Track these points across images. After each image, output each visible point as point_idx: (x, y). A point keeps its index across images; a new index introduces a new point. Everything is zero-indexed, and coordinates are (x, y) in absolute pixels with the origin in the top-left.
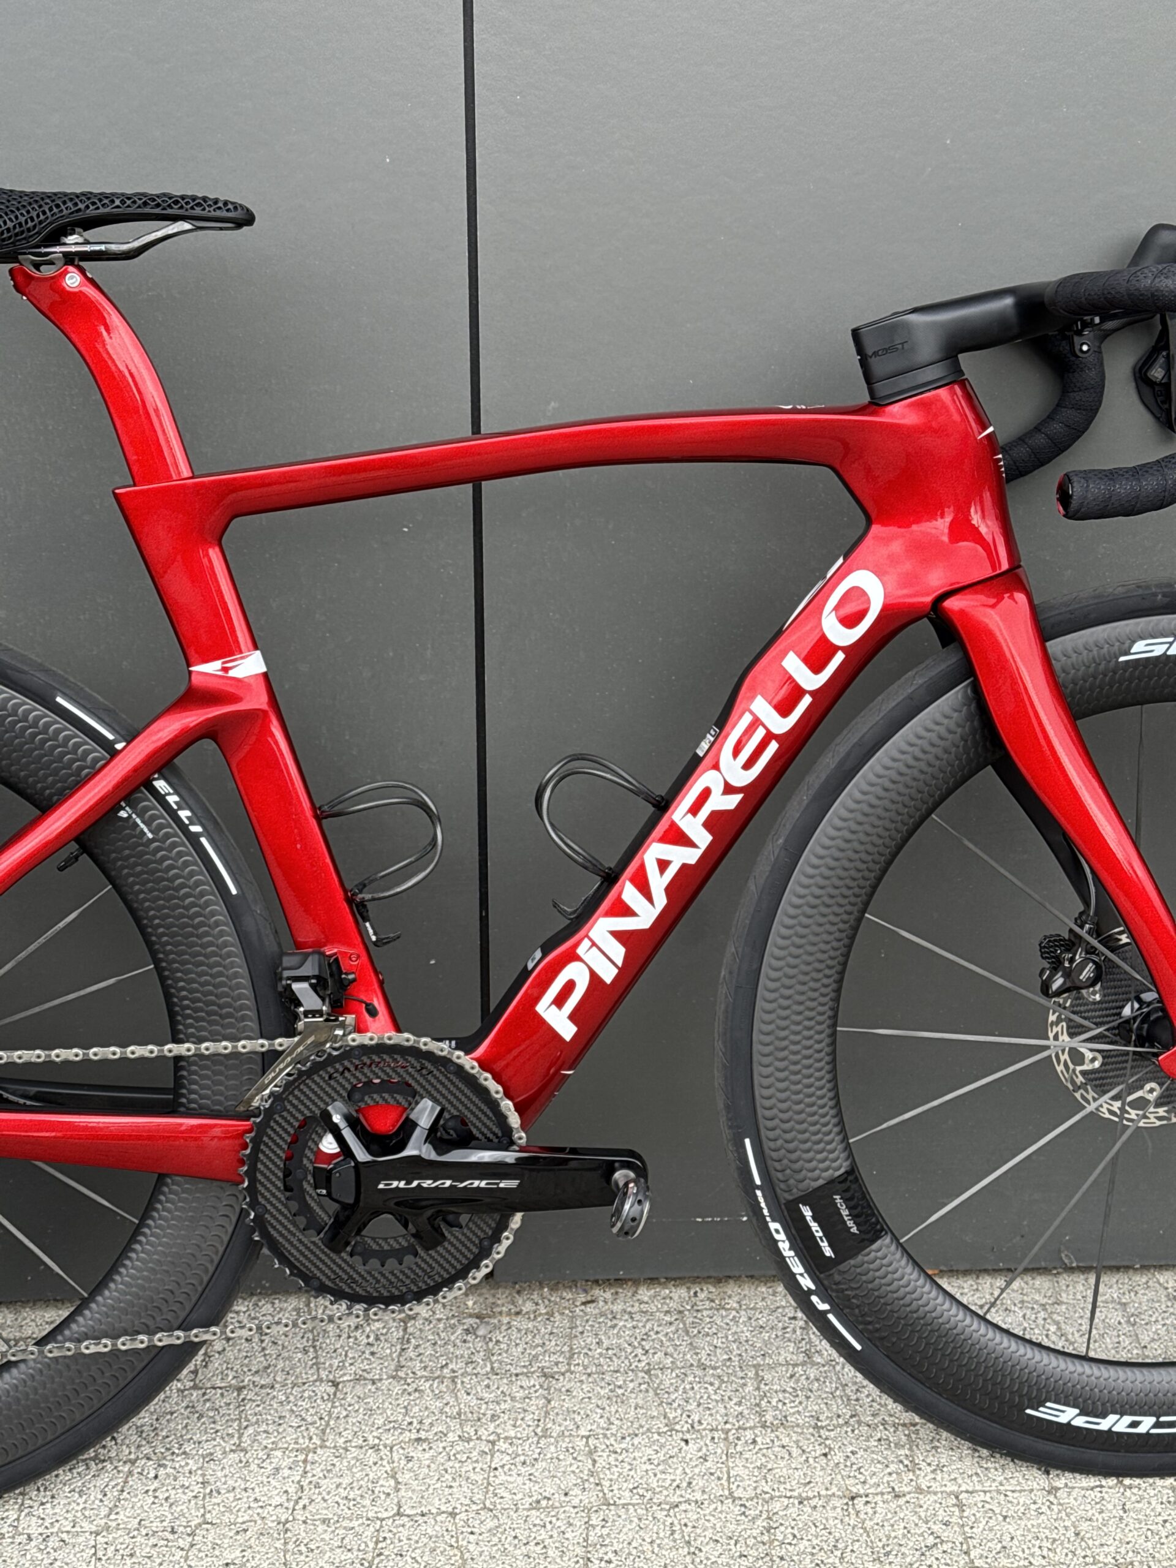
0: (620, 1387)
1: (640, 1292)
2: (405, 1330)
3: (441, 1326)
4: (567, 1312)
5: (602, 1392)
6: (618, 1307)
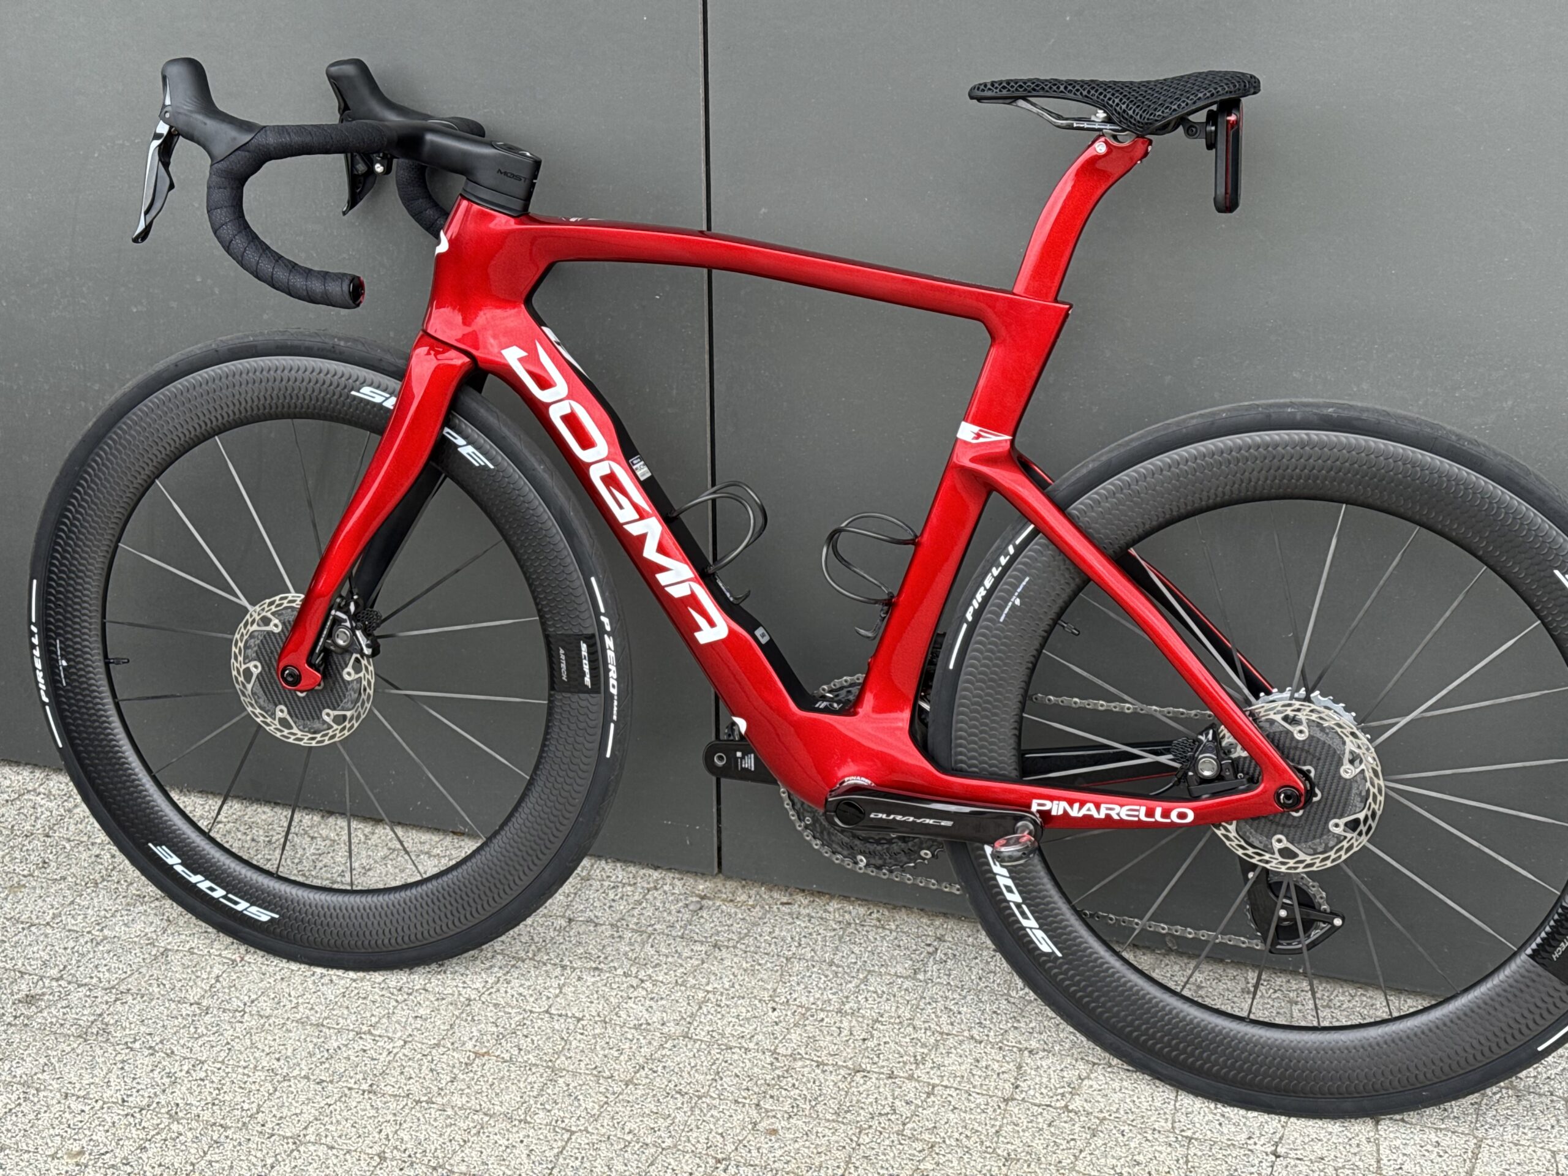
0: (760, 965)
1: (832, 903)
3: (671, 898)
4: (767, 907)
5: (745, 965)
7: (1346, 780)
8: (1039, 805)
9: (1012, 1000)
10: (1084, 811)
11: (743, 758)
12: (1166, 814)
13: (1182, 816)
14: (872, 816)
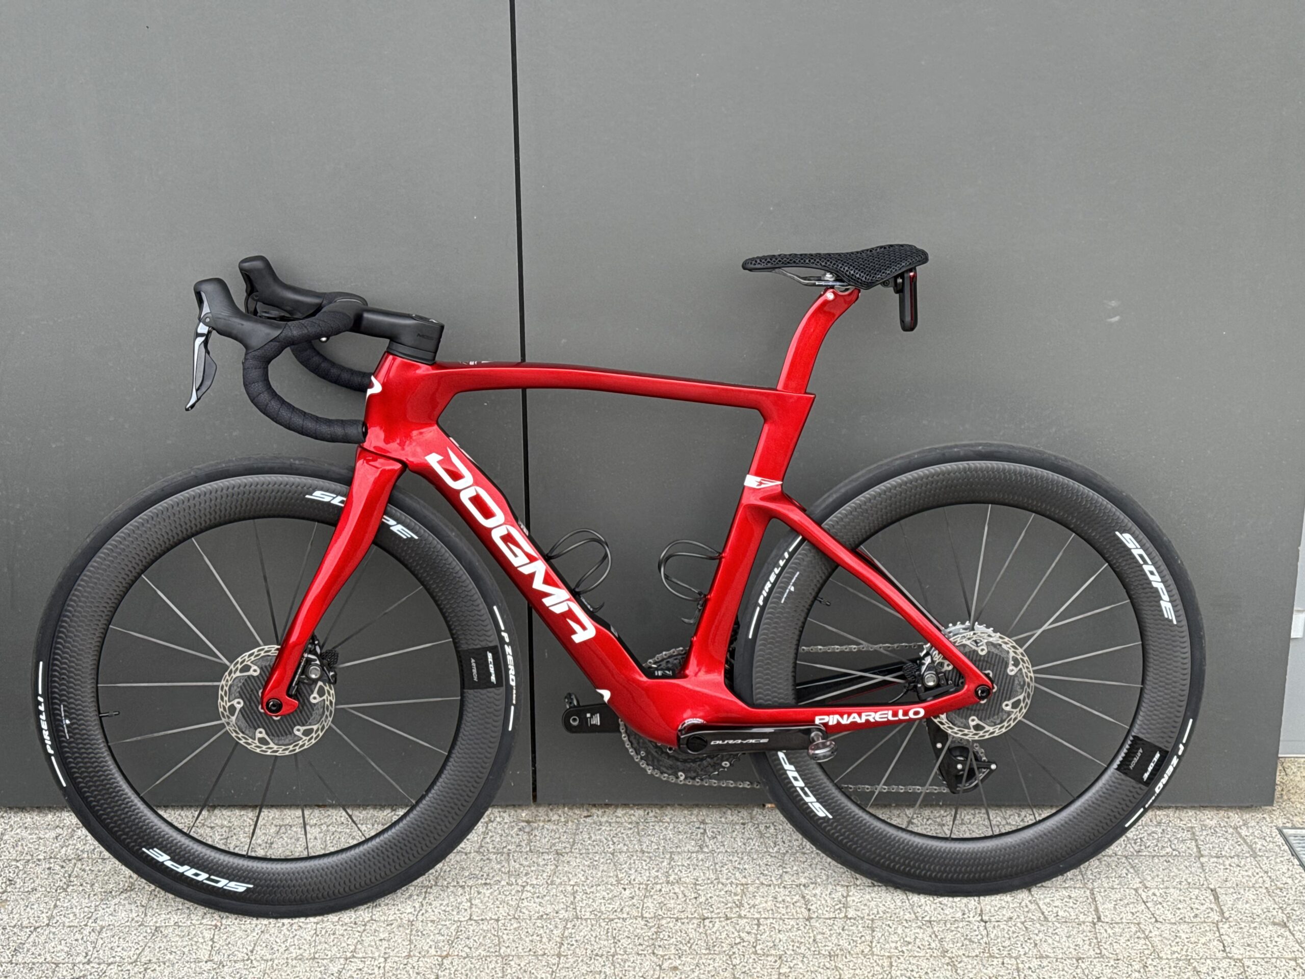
0: (596, 861)
1: (618, 811)
2: (487, 828)
3: (506, 826)
4: (576, 821)
5: (586, 863)
6: (603, 820)
7: (1011, 676)
8: (820, 719)
9: (773, 855)
10: (851, 720)
11: (591, 717)
12: (906, 713)
13: (916, 713)
14: (712, 743)
